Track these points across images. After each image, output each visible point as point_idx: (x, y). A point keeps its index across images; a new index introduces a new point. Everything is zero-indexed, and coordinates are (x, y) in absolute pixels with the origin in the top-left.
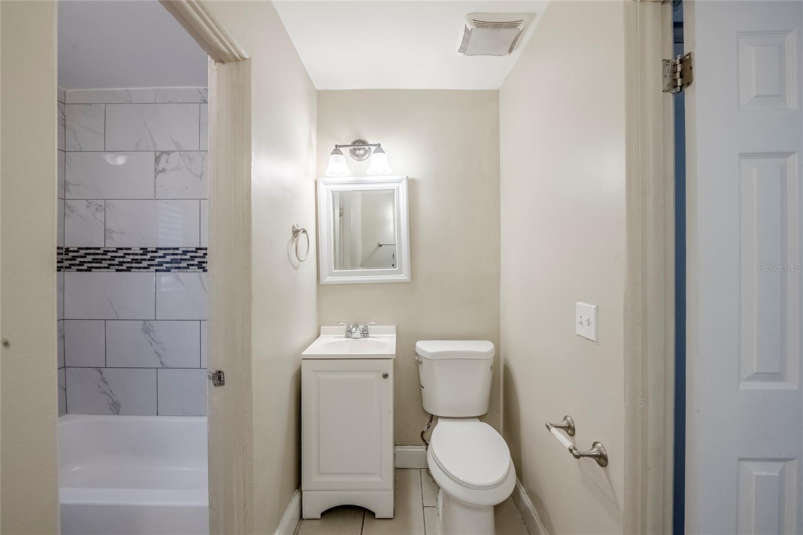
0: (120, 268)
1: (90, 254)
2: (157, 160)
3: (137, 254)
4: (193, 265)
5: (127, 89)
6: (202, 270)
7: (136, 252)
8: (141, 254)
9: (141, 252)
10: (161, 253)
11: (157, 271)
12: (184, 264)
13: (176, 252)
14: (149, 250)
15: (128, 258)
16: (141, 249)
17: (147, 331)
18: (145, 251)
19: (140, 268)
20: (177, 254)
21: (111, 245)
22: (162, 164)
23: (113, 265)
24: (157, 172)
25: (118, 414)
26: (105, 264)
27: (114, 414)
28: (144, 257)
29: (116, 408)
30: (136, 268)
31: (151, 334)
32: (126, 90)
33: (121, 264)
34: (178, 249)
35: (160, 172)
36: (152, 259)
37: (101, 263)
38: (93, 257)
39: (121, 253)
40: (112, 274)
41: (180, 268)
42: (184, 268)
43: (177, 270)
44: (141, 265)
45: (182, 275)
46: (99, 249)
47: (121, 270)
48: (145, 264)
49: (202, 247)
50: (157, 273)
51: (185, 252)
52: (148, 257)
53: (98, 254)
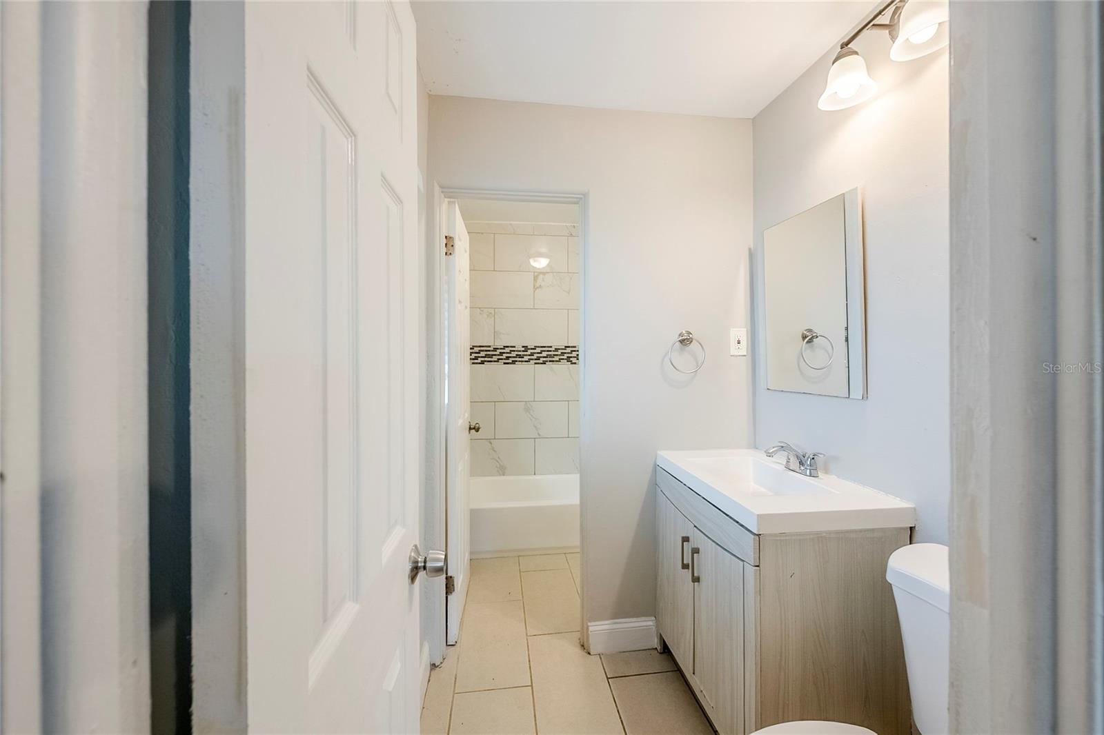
0: (507, 361)
1: (483, 351)
2: (535, 279)
3: (520, 351)
4: (563, 359)
5: (511, 222)
6: (570, 363)
7: (519, 349)
8: (523, 351)
9: (523, 349)
10: (538, 350)
11: (536, 363)
12: (556, 358)
13: (550, 349)
14: (529, 347)
15: (514, 354)
16: (523, 347)
17: (527, 410)
18: (526, 348)
19: (522, 361)
20: (550, 351)
21: (500, 344)
22: (539, 282)
23: (502, 359)
24: (535, 288)
25: (504, 475)
26: (495, 358)
27: (500, 475)
28: (525, 353)
29: (502, 471)
30: (520, 361)
31: (531, 412)
32: (511, 224)
33: (508, 358)
34: (551, 347)
35: (538, 288)
36: (532, 354)
37: (492, 357)
38: (486, 353)
39: (507, 350)
40: (500, 366)
41: (553, 361)
42: (557, 361)
43: (551, 363)
44: (523, 359)
45: (555, 366)
46: (490, 347)
47: (508, 363)
48: (526, 358)
49: (569, 345)
50: (536, 365)
51: (557, 350)
52: (529, 353)
53: (489, 351)
